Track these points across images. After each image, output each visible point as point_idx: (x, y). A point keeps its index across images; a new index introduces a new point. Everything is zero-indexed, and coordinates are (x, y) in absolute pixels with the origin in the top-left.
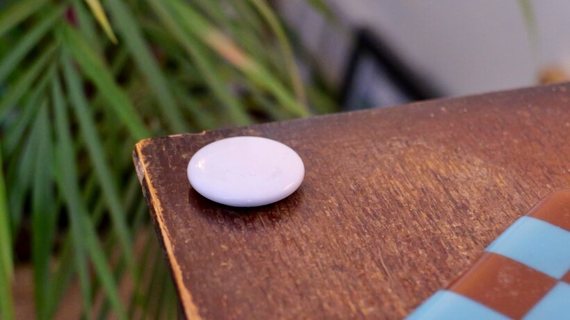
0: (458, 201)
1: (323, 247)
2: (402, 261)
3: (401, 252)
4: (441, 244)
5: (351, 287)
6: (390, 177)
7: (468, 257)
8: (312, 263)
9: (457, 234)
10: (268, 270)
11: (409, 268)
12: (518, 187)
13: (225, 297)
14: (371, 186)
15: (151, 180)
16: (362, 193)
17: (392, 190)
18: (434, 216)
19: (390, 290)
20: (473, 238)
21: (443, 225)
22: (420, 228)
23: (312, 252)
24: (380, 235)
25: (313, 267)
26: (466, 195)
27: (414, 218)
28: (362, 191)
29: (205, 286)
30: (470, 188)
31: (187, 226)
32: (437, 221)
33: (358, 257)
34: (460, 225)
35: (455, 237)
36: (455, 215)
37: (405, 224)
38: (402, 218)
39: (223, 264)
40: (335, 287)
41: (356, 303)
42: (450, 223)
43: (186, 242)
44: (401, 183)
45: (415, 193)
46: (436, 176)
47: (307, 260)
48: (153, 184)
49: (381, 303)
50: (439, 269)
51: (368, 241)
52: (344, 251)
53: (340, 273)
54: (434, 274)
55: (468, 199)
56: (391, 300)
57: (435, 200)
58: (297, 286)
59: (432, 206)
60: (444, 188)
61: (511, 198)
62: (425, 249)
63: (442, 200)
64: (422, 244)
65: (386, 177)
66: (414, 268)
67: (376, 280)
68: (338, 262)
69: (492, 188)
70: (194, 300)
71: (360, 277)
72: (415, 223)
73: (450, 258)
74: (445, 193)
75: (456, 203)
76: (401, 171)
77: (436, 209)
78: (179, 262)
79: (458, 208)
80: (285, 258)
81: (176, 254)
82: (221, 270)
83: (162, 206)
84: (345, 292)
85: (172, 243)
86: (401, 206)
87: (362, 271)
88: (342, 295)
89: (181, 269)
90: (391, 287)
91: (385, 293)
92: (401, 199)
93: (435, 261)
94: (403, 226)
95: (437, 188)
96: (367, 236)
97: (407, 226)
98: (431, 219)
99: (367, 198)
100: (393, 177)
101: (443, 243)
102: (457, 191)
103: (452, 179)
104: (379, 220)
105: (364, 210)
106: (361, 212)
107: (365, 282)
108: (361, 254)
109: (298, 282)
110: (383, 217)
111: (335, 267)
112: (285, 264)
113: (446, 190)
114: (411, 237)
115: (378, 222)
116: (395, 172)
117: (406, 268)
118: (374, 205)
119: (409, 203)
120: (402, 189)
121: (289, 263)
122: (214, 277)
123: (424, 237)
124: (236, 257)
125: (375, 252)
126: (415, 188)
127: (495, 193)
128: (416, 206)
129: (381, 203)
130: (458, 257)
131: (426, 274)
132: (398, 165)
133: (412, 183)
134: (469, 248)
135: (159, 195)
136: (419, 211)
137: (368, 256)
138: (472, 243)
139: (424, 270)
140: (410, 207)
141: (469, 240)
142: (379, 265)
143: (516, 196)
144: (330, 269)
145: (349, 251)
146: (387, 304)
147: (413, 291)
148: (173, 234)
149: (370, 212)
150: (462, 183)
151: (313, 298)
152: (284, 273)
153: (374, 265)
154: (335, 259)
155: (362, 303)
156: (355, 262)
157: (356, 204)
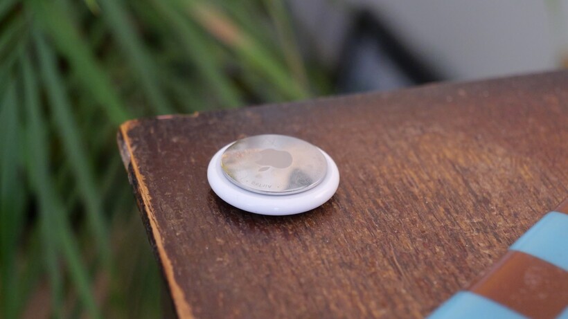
0: (478, 194)
1: (330, 243)
2: (417, 259)
3: (416, 250)
4: (460, 241)
5: (361, 287)
6: (403, 166)
7: (490, 256)
8: (317, 259)
9: (478, 230)
10: (269, 266)
11: (425, 267)
12: (544, 179)
13: (221, 295)
14: (382, 176)
15: (138, 165)
16: (372, 183)
17: (405, 181)
18: (452, 210)
19: (404, 291)
20: (496, 235)
21: (462, 220)
22: (437, 224)
23: (317, 248)
24: (392, 230)
25: (318, 264)
26: (488, 187)
27: (431, 212)
28: (373, 181)
29: (198, 283)
30: (491, 180)
31: (178, 217)
32: (455, 215)
33: (368, 254)
34: (481, 220)
35: (475, 233)
36: (476, 210)
37: (420, 218)
38: (417, 212)
39: (219, 259)
40: (342, 286)
41: (367, 306)
42: (470, 217)
43: (178, 234)
44: (416, 173)
45: (431, 185)
46: (454, 166)
47: (312, 256)
48: (140, 170)
49: (394, 306)
50: (458, 268)
51: (379, 237)
52: (353, 247)
53: (348, 271)
54: (453, 274)
55: (490, 192)
56: (405, 302)
57: (453, 192)
58: (301, 285)
59: (450, 200)
60: (463, 179)
61: (537, 192)
62: (443, 246)
63: (461, 193)
64: (439, 240)
65: (399, 166)
66: (430, 266)
67: (389, 280)
68: (346, 260)
69: (516, 180)
70: (187, 298)
71: (371, 275)
72: (431, 217)
73: (470, 256)
74: (464, 185)
75: (476, 196)
76: (416, 160)
77: (455, 203)
78: (169, 256)
79: (479, 201)
80: (287, 253)
81: (167, 247)
82: (216, 265)
83: (151, 194)
84: (355, 293)
85: (162, 235)
86: (415, 198)
87: (373, 270)
88: (350, 295)
89: (172, 264)
90: (405, 288)
91: (399, 294)
92: (416, 191)
93: (454, 259)
94: (418, 220)
95: (455, 180)
96: (379, 231)
97: (423, 221)
98: (449, 213)
99: (378, 189)
100: (406, 166)
101: (462, 240)
102: (478, 183)
103: (472, 169)
104: (392, 213)
105: (375, 203)
106: (371, 204)
107: (377, 282)
108: (372, 251)
109: (302, 280)
110: (396, 211)
111: (342, 264)
112: (287, 260)
113: (466, 182)
114: (427, 232)
115: (390, 215)
116: (408, 161)
117: (422, 267)
118: (386, 196)
119: (424, 195)
120: (416, 179)
121: (292, 259)
122: (209, 273)
123: (441, 233)
124: (233, 252)
125: (387, 249)
126: (431, 179)
127: (520, 186)
128: (432, 198)
129: (394, 195)
130: (479, 256)
131: (444, 274)
132: (412, 153)
133: (428, 174)
134: (490, 246)
135: (147, 182)
136: (435, 204)
137: (380, 253)
138: (495, 240)
139: (441, 269)
140: (425, 200)
141: (491, 236)
142: (392, 263)
143: (543, 189)
144: (337, 267)
145: (358, 247)
146: (401, 306)
147: (429, 292)
148: (162, 225)
149: (381, 205)
150: (483, 174)
151: (319, 298)
152: (287, 271)
153: (386, 263)
154: (343, 256)
155: (373, 304)
156: (365, 260)
157: (366, 195)
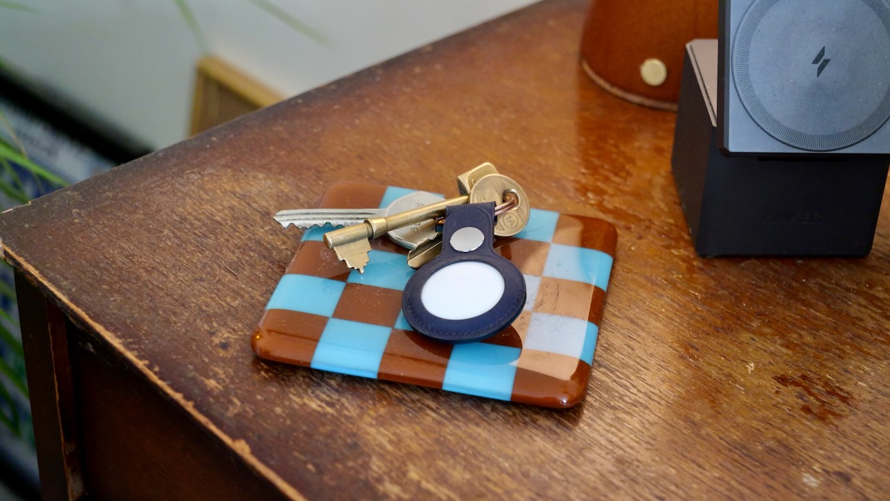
0: (260, 210)
1: (180, 269)
2: (242, 263)
3: (238, 258)
4: (263, 245)
5: (216, 291)
6: (200, 203)
7: (287, 249)
8: (177, 281)
9: (272, 235)
10: (148, 294)
11: (249, 267)
12: (300, 190)
13: (128, 321)
14: (189, 214)
15: (13, 250)
16: (186, 221)
17: (207, 214)
18: (248, 226)
19: (244, 286)
20: (285, 235)
21: (258, 230)
22: (242, 237)
23: (173, 274)
24: (216, 249)
25: (180, 285)
26: (264, 204)
27: (235, 231)
28: (186, 219)
29: (108, 317)
30: (264, 198)
31: (66, 279)
32: (252, 228)
33: (209, 269)
34: (270, 227)
35: (271, 237)
36: (263, 221)
37: (230, 236)
38: (226, 233)
39: (112, 299)
40: (204, 294)
41: (225, 301)
42: (262, 227)
43: (74, 290)
44: (212, 206)
45: (226, 211)
46: (235, 194)
47: (173, 280)
48: (16, 253)
49: (242, 297)
50: (270, 262)
51: (210, 256)
52: (196, 267)
53: (202, 283)
54: (269, 267)
55: (267, 206)
56: (248, 292)
57: (243, 213)
58: (176, 300)
59: (244, 218)
60: (246, 202)
61: (298, 199)
62: (254, 251)
63: (248, 212)
64: (250, 248)
65: (198, 204)
66: (252, 266)
67: (230, 281)
68: (197, 276)
69: (280, 194)
70: (107, 329)
71: (217, 282)
72: (237, 234)
73: (275, 253)
74: (248, 206)
75: (259, 212)
76: (207, 197)
77: (247, 220)
78: (78, 306)
79: (263, 215)
80: (155, 283)
81: (72, 300)
82: (113, 303)
83: (36, 268)
84: (213, 296)
85: (64, 294)
86: (220, 224)
87: (217, 278)
88: (211, 298)
89: (83, 310)
90: (243, 283)
91: (241, 288)
92: (218, 218)
93: (265, 258)
94: (230, 238)
95: (240, 204)
96: (208, 252)
97: (233, 238)
98: (248, 228)
99: (192, 224)
100: (203, 203)
101: (264, 244)
102: (256, 202)
103: (248, 194)
104: (210, 238)
105: (195, 234)
106: (193, 236)
107: (224, 285)
108: (210, 267)
109: (175, 297)
110: (212, 236)
111: (196, 280)
112: (158, 287)
113: (248, 204)
114: (239, 245)
115: (210, 240)
116: (203, 199)
117: (247, 268)
118: (200, 227)
119: (225, 220)
120: (214, 210)
121: (161, 286)
122: (111, 309)
123: (248, 243)
124: (118, 292)
125: (219, 263)
126: (224, 208)
127: (285, 197)
128: (231, 221)
129: (205, 225)
130: (277, 249)
131: (263, 268)
132: (202, 193)
133: (220, 205)
134: (284, 243)
135: (27, 260)
136: (235, 224)
137: (215, 266)
138: (285, 238)
139: (260, 266)
140: (227, 224)
141: (282, 237)
142: (226, 269)
143: (301, 196)
144: (194, 283)
145: (199, 266)
146: (246, 296)
147: (260, 282)
148: (59, 288)
149: (200, 234)
150: (257, 195)
151: (192, 305)
152: (162, 294)
153: (223, 272)
154: (194, 275)
155: (228, 299)
156: (208, 273)
157: (186, 231)
